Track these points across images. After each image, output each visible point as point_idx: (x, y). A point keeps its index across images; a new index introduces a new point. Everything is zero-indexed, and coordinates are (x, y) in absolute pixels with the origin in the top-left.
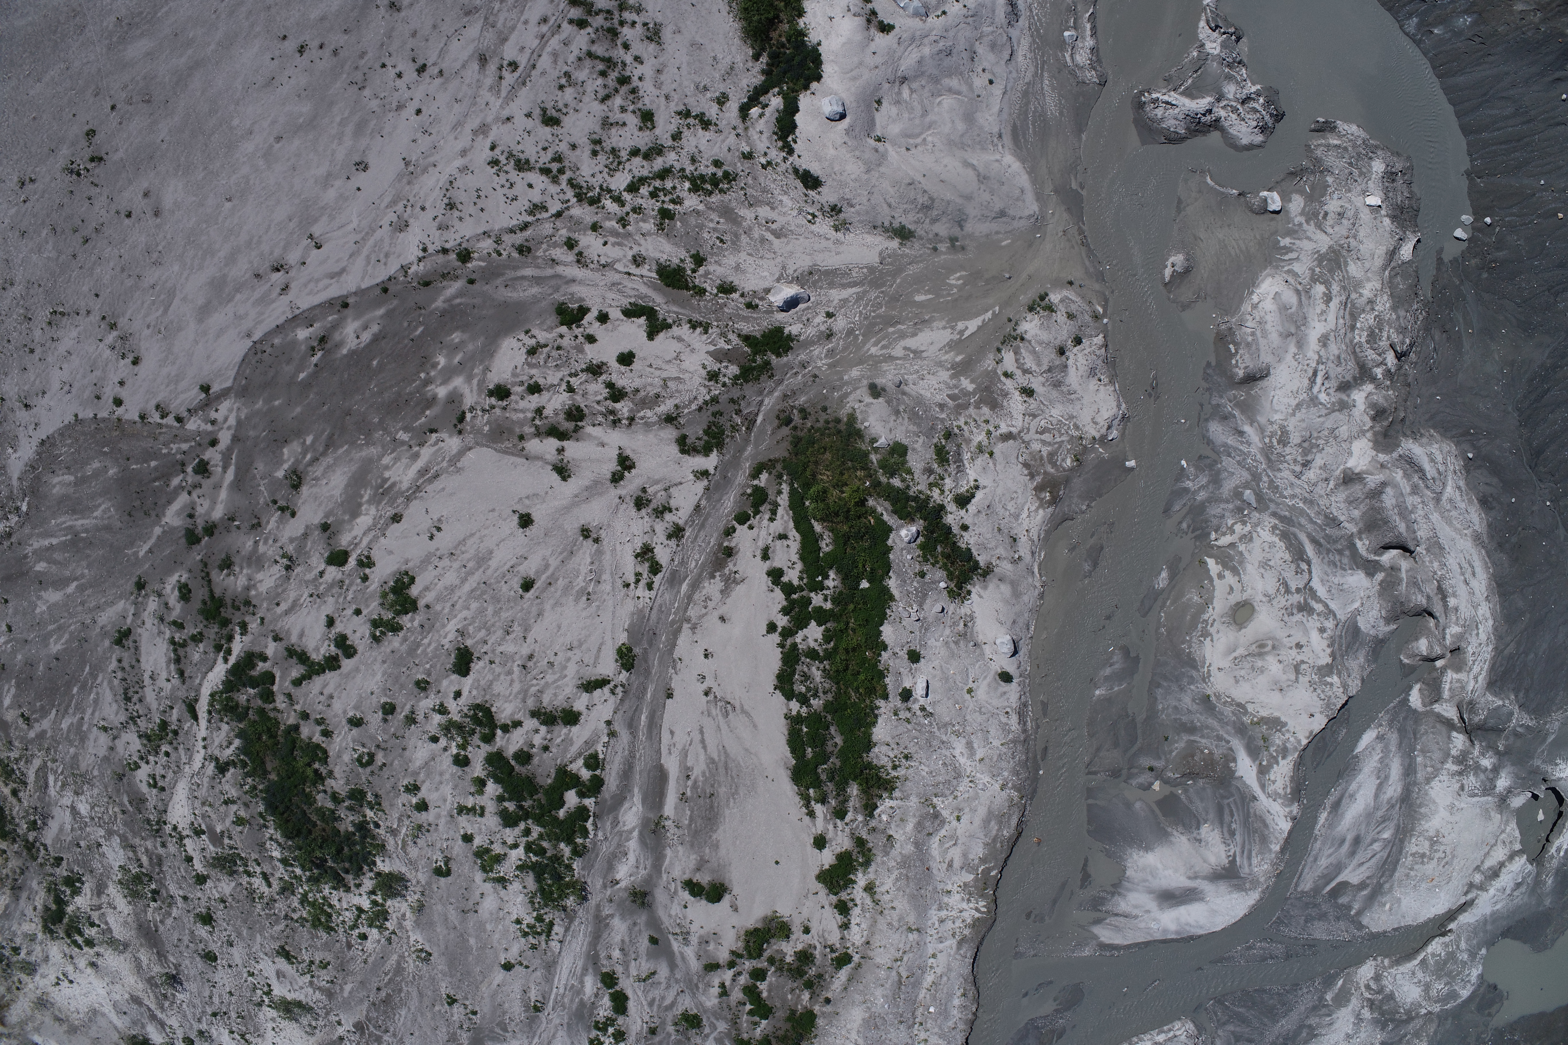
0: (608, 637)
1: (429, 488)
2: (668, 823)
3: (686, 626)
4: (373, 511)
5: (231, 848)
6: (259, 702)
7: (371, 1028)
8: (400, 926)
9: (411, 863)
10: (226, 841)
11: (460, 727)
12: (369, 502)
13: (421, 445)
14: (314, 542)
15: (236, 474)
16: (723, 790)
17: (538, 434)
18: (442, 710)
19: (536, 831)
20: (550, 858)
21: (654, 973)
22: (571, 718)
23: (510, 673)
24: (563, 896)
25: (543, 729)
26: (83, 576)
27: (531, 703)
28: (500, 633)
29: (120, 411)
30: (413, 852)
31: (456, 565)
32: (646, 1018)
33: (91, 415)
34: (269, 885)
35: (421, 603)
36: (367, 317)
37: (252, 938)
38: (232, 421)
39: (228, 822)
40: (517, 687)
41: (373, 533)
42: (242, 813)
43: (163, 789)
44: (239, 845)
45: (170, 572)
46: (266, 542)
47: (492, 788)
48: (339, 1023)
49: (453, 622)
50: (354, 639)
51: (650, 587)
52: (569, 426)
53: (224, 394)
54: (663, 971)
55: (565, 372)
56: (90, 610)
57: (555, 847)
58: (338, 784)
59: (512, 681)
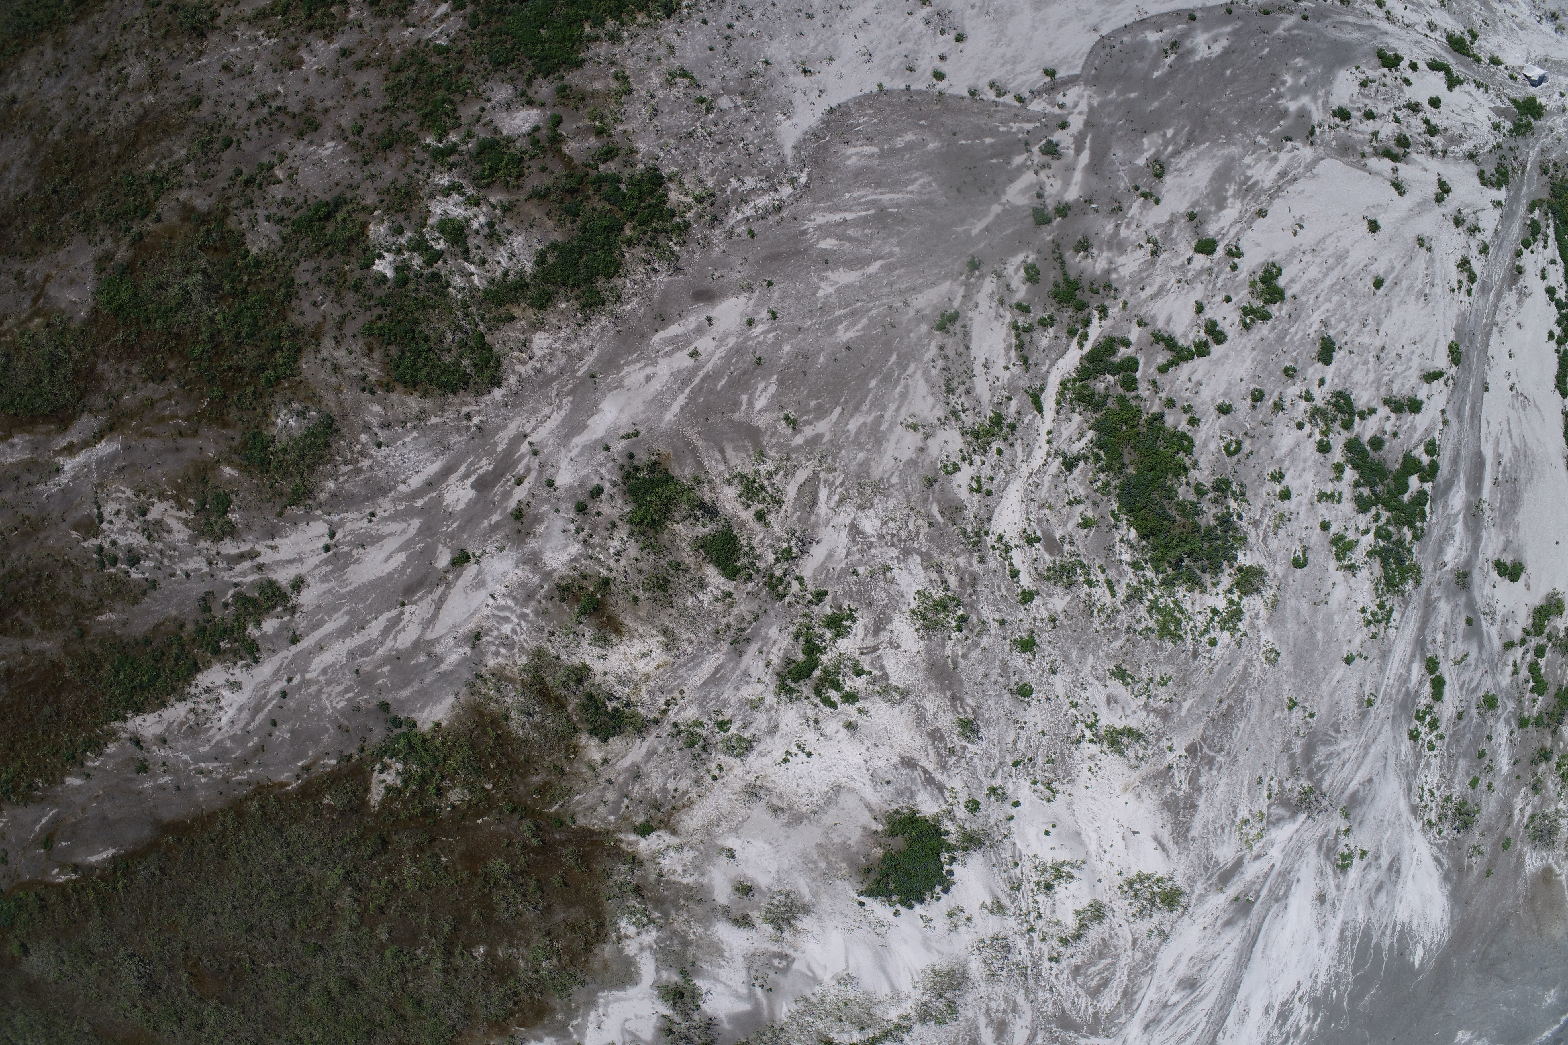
0: (1441, 334)
1: (1290, 189)
2: (1485, 506)
3: (1495, 329)
4: (1238, 205)
5: (1072, 555)
6: (1120, 390)
7: (1205, 749)
8: (1253, 626)
9: (1270, 555)
10: (1067, 547)
11: (1323, 413)
12: (1234, 196)
13: (1279, 150)
14: (1180, 230)
15: (1092, 158)
16: (1523, 476)
17: (1376, 153)
18: (1308, 398)
19: (1385, 515)
20: (1395, 543)
21: (1467, 655)
22: (1415, 406)
23: (1366, 363)
24: (1403, 580)
25: (1393, 416)
26: (891, 254)
27: (1383, 391)
28: (1357, 325)
29: (942, 85)
30: (1273, 544)
31: (1318, 260)
32: (1457, 703)
33: (903, 86)
34: (1113, 595)
35: (1288, 294)
36: (1215, 32)
37: (1082, 660)
38: (1083, 106)
39: (1071, 525)
40: (1372, 376)
41: (1239, 226)
42: (1090, 514)
43: (989, 493)
44: (1083, 551)
45: (1014, 252)
46: (1128, 226)
47: (1350, 474)
48: (1171, 749)
49: (1317, 313)
50: (1224, 326)
51: (1469, 293)
52: (1398, 150)
53: (1072, 80)
54: (1474, 653)
55: (1390, 105)
56: (901, 292)
57: (1399, 531)
58: (1203, 475)
59: (1368, 370)
